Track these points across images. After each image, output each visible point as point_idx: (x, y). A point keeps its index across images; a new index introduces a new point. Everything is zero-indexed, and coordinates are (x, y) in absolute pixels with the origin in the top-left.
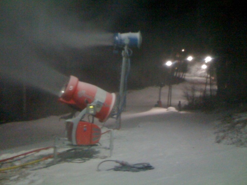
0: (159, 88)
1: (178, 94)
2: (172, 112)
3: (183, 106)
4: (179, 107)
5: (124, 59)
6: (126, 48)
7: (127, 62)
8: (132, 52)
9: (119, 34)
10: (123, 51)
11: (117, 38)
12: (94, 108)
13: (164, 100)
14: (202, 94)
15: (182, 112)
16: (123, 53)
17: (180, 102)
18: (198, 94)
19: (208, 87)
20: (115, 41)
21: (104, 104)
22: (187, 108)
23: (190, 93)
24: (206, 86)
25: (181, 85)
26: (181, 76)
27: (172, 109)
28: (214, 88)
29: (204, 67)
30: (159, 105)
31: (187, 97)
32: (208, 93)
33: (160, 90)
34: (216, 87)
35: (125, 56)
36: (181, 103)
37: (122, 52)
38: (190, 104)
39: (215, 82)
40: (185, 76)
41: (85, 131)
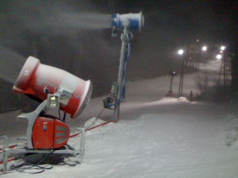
0: (171, 77)
1: (190, 84)
2: (182, 102)
3: (194, 96)
4: (191, 97)
5: (123, 44)
6: (125, 30)
7: (127, 47)
8: (132, 35)
9: (118, 15)
10: (122, 35)
11: (115, 19)
12: (56, 100)
13: (175, 90)
14: (215, 84)
15: (193, 103)
16: (122, 37)
17: (191, 92)
18: (211, 84)
19: (222, 77)
20: (114, 23)
21: (73, 95)
22: (198, 98)
23: (203, 83)
24: (220, 76)
25: (194, 75)
26: (195, 66)
27: (183, 99)
28: (228, 78)
29: (219, 57)
30: (170, 94)
31: (200, 86)
32: (222, 83)
33: (172, 79)
34: (230, 77)
35: (124, 40)
36: (193, 93)
37: (120, 35)
38: (202, 94)
39: (230, 72)
40: (199, 66)
41: (45, 130)
